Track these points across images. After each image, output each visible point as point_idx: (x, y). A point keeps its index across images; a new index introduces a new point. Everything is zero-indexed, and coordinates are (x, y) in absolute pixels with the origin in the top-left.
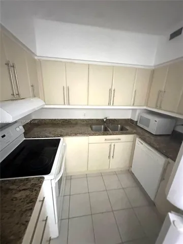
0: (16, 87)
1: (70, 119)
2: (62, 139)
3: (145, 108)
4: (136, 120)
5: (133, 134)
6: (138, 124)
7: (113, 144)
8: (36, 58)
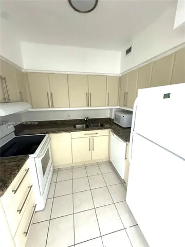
0: (7, 94)
1: (57, 121)
2: (47, 135)
3: (118, 107)
4: (113, 118)
5: (108, 128)
6: (115, 121)
7: (92, 138)
8: (23, 71)
